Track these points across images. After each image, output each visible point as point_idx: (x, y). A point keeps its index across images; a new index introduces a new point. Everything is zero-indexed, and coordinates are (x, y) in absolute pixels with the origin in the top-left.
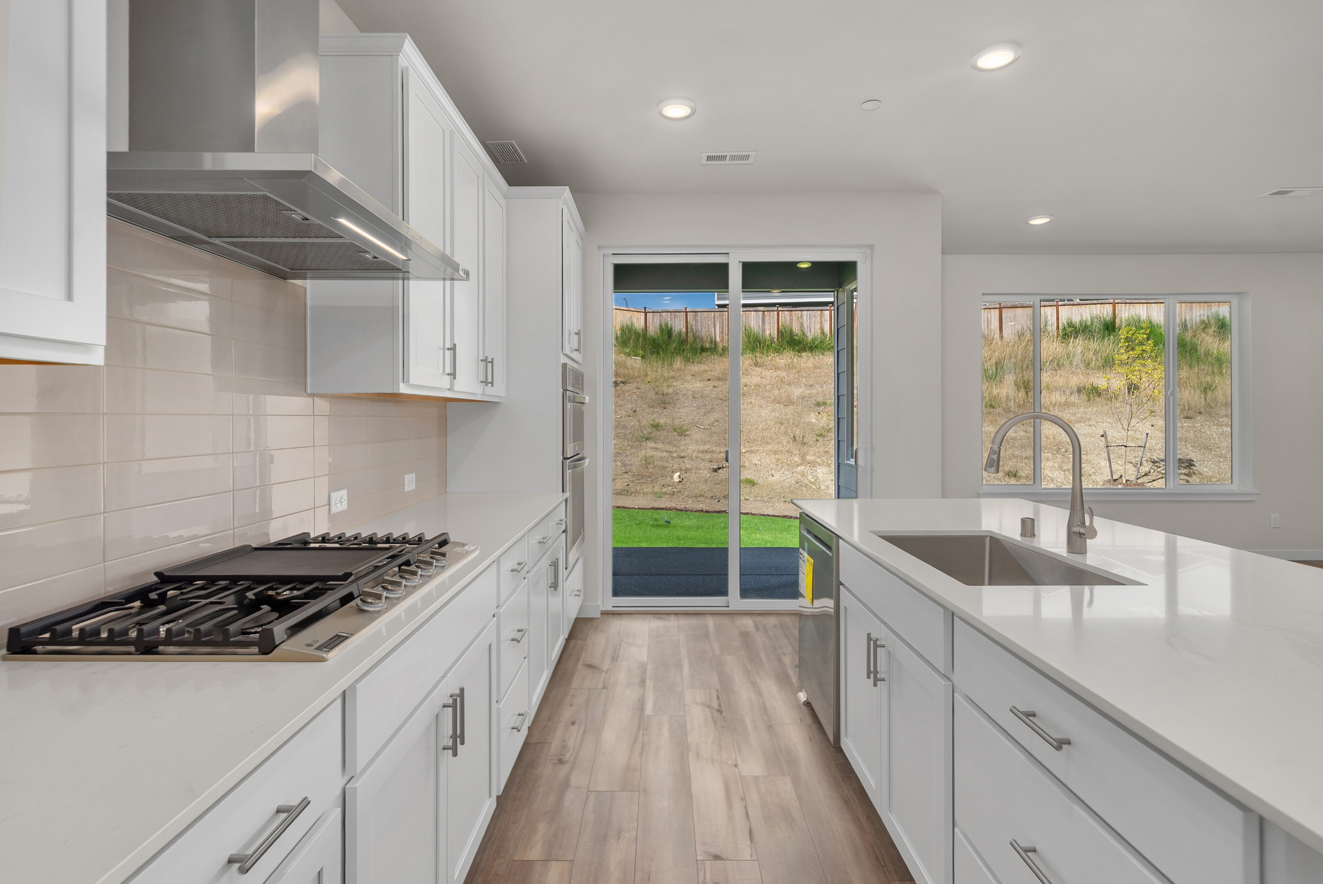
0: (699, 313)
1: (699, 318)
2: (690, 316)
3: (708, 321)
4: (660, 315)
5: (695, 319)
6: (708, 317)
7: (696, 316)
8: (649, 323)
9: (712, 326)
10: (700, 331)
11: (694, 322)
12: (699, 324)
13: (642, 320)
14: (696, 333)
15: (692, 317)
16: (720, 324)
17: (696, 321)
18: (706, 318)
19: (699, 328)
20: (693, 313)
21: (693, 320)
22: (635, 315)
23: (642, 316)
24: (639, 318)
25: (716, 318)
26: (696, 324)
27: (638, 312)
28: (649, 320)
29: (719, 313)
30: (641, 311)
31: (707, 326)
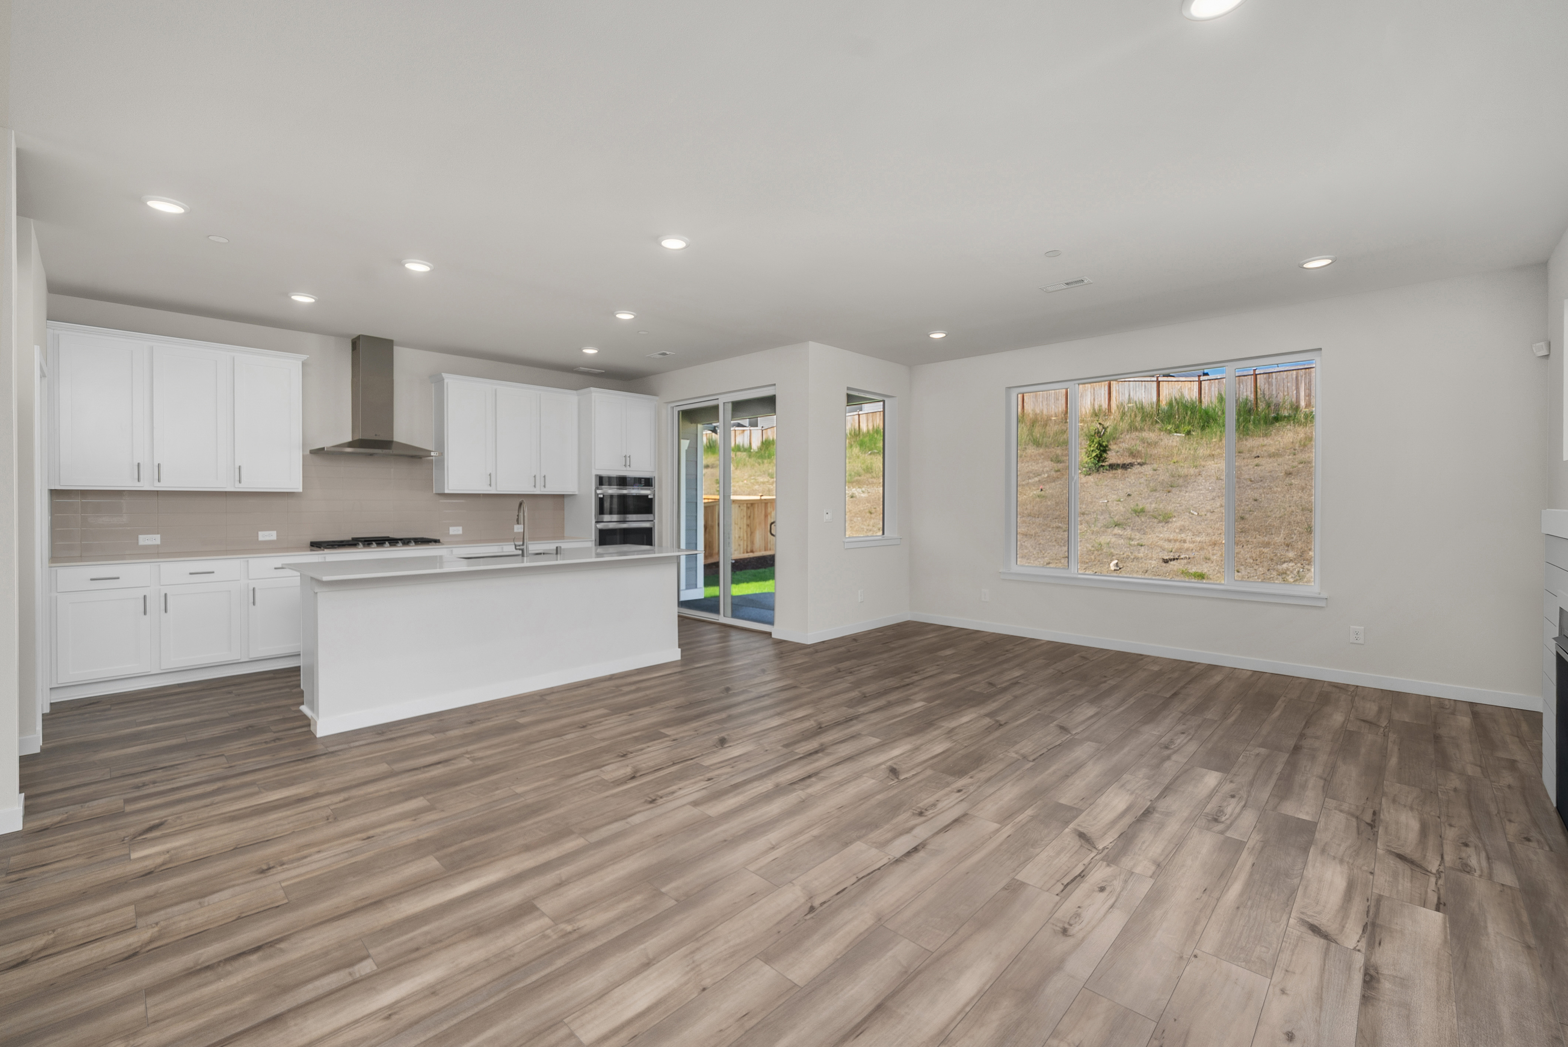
0: (1274, 374)
1: (1274, 380)
2: (1260, 379)
3: (1288, 382)
4: (1219, 382)
5: (1268, 382)
6: (1287, 377)
7: (1269, 378)
8: (1205, 393)
9: (1294, 388)
10: (1275, 396)
11: (1267, 386)
12: (1274, 387)
13: (1195, 390)
14: (1269, 399)
15: (1263, 381)
16: (1305, 384)
17: (1270, 384)
18: (1284, 379)
19: (1274, 392)
20: (1265, 375)
21: (1265, 384)
22: (1186, 385)
23: (1195, 386)
24: (1192, 388)
25: (1299, 378)
26: (1269, 388)
27: (1191, 381)
28: (1205, 389)
29: (1303, 370)
30: (1194, 380)
31: (1286, 389)
